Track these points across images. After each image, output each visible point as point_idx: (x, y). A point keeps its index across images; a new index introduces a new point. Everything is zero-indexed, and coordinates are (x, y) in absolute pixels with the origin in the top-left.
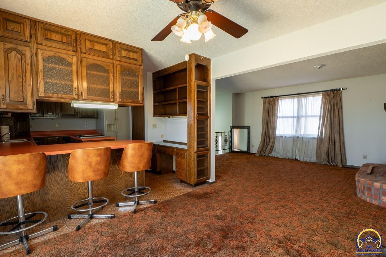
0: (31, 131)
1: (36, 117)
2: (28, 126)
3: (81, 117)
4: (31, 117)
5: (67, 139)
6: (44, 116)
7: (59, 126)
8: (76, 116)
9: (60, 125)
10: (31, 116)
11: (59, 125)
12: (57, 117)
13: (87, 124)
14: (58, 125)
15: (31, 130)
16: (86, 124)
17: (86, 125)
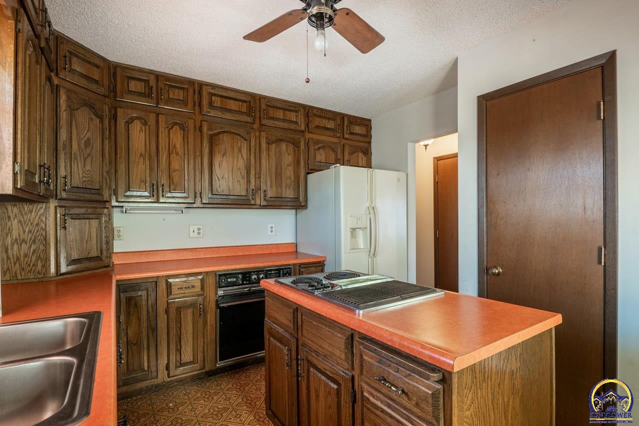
0: (115, 251)
1: (135, 205)
2: (108, 236)
3: (265, 203)
4: (117, 204)
5: (229, 280)
6: (158, 202)
7: (199, 234)
8: (252, 202)
9: (201, 231)
10: (117, 201)
11: (199, 229)
12: (198, 204)
13: (272, 228)
14: (196, 231)
15: (118, 246)
16: (270, 226)
17: (270, 229)
